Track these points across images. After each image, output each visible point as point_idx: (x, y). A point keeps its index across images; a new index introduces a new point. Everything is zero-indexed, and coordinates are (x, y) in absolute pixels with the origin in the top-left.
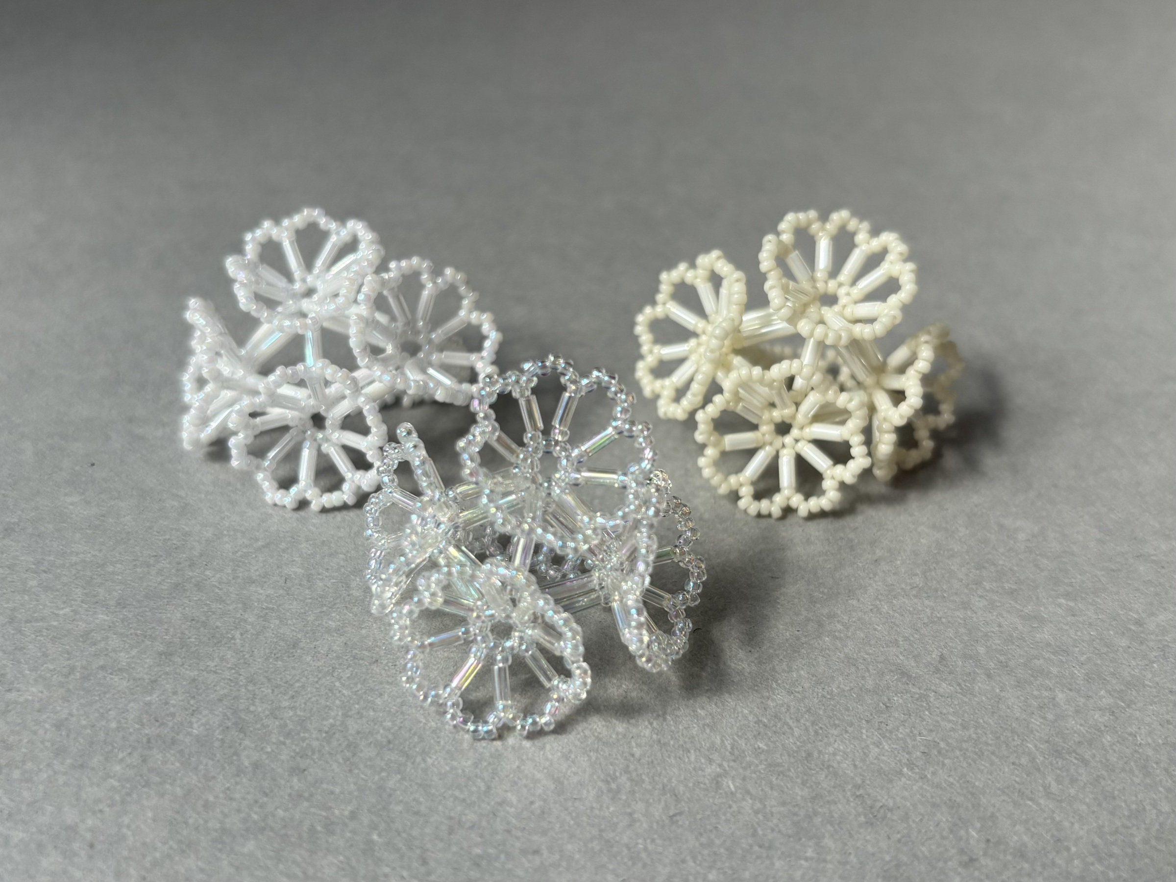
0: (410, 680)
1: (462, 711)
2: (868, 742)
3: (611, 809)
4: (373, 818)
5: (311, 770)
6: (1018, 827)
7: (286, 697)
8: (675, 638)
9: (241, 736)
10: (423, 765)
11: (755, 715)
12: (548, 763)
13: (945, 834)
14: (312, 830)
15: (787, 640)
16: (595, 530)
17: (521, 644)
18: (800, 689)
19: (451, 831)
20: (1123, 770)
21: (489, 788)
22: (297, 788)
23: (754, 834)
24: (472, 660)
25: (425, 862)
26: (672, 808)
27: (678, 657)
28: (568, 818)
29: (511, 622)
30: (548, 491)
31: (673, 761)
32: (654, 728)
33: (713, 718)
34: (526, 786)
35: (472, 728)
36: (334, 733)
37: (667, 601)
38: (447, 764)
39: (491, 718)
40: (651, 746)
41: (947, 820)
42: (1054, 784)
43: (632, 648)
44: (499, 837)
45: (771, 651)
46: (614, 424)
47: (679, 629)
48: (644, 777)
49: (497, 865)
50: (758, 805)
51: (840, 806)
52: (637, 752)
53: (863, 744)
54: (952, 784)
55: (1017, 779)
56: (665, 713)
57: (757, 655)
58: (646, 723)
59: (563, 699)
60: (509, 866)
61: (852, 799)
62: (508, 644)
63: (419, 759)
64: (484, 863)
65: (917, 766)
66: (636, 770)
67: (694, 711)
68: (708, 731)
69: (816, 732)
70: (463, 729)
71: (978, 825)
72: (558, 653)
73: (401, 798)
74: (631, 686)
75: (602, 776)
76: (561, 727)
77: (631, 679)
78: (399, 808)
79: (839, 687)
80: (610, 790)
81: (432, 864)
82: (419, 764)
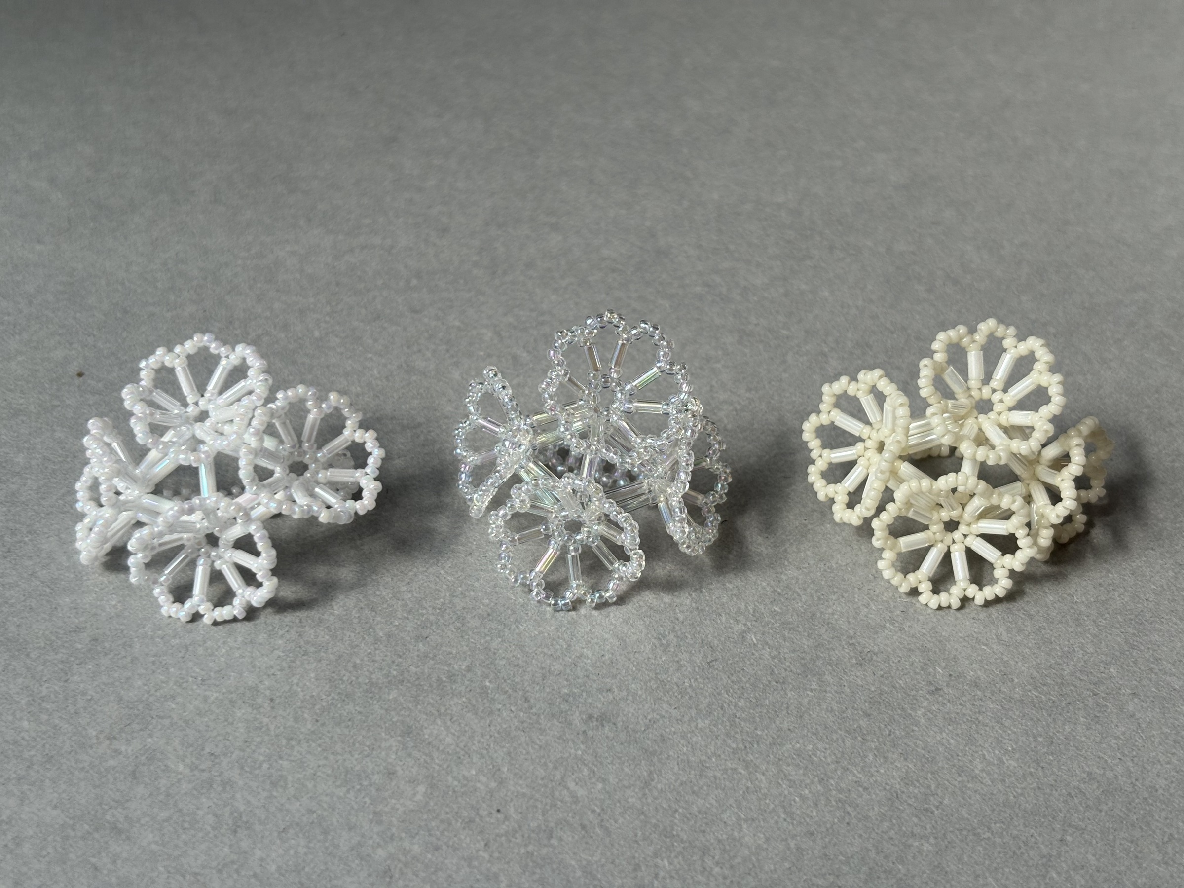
0: (504, 567)
1: (544, 589)
2: (860, 604)
3: (663, 658)
4: (484, 670)
5: (432, 637)
6: (974, 665)
7: (403, 583)
8: (707, 529)
9: (374, 613)
10: (517, 631)
11: (772, 586)
12: (613, 627)
13: (917, 671)
14: (439, 679)
15: (796, 527)
16: (645, 448)
17: (588, 537)
18: (806, 565)
19: (544, 677)
20: (1061, 622)
21: (569, 646)
22: (423, 650)
23: (772, 672)
24: (551, 550)
25: (527, 700)
26: (709, 656)
27: (710, 543)
28: (631, 666)
29: (581, 520)
30: (607, 418)
31: (709, 623)
32: (693, 599)
33: (739, 589)
34: (597, 644)
35: (553, 602)
36: (446, 610)
37: (700, 499)
38: (535, 630)
39: (568, 594)
40: (691, 612)
41: (919, 661)
42: (1004, 634)
43: (676, 537)
44: (580, 681)
45: (784, 537)
46: (658, 365)
47: (710, 522)
48: (686, 634)
49: (582, 700)
50: (775, 653)
51: (837, 652)
52: (681, 617)
53: (855, 606)
54: (924, 634)
55: (976, 630)
56: (701, 587)
57: (772, 540)
58: (687, 595)
59: (622, 578)
60: (590, 700)
61: (846, 647)
62: (579, 537)
63: (513, 626)
64: (571, 699)
65: (897, 622)
66: (681, 629)
67: (723, 585)
68: (735, 599)
69: (819, 598)
70: (545, 603)
71: (943, 664)
72: (619, 543)
73: (503, 655)
74: (673, 568)
75: (655, 635)
76: (622, 600)
77: (673, 562)
78: (504, 662)
79: (837, 563)
80: (662, 645)
81: (532, 701)
82: (514, 630)
